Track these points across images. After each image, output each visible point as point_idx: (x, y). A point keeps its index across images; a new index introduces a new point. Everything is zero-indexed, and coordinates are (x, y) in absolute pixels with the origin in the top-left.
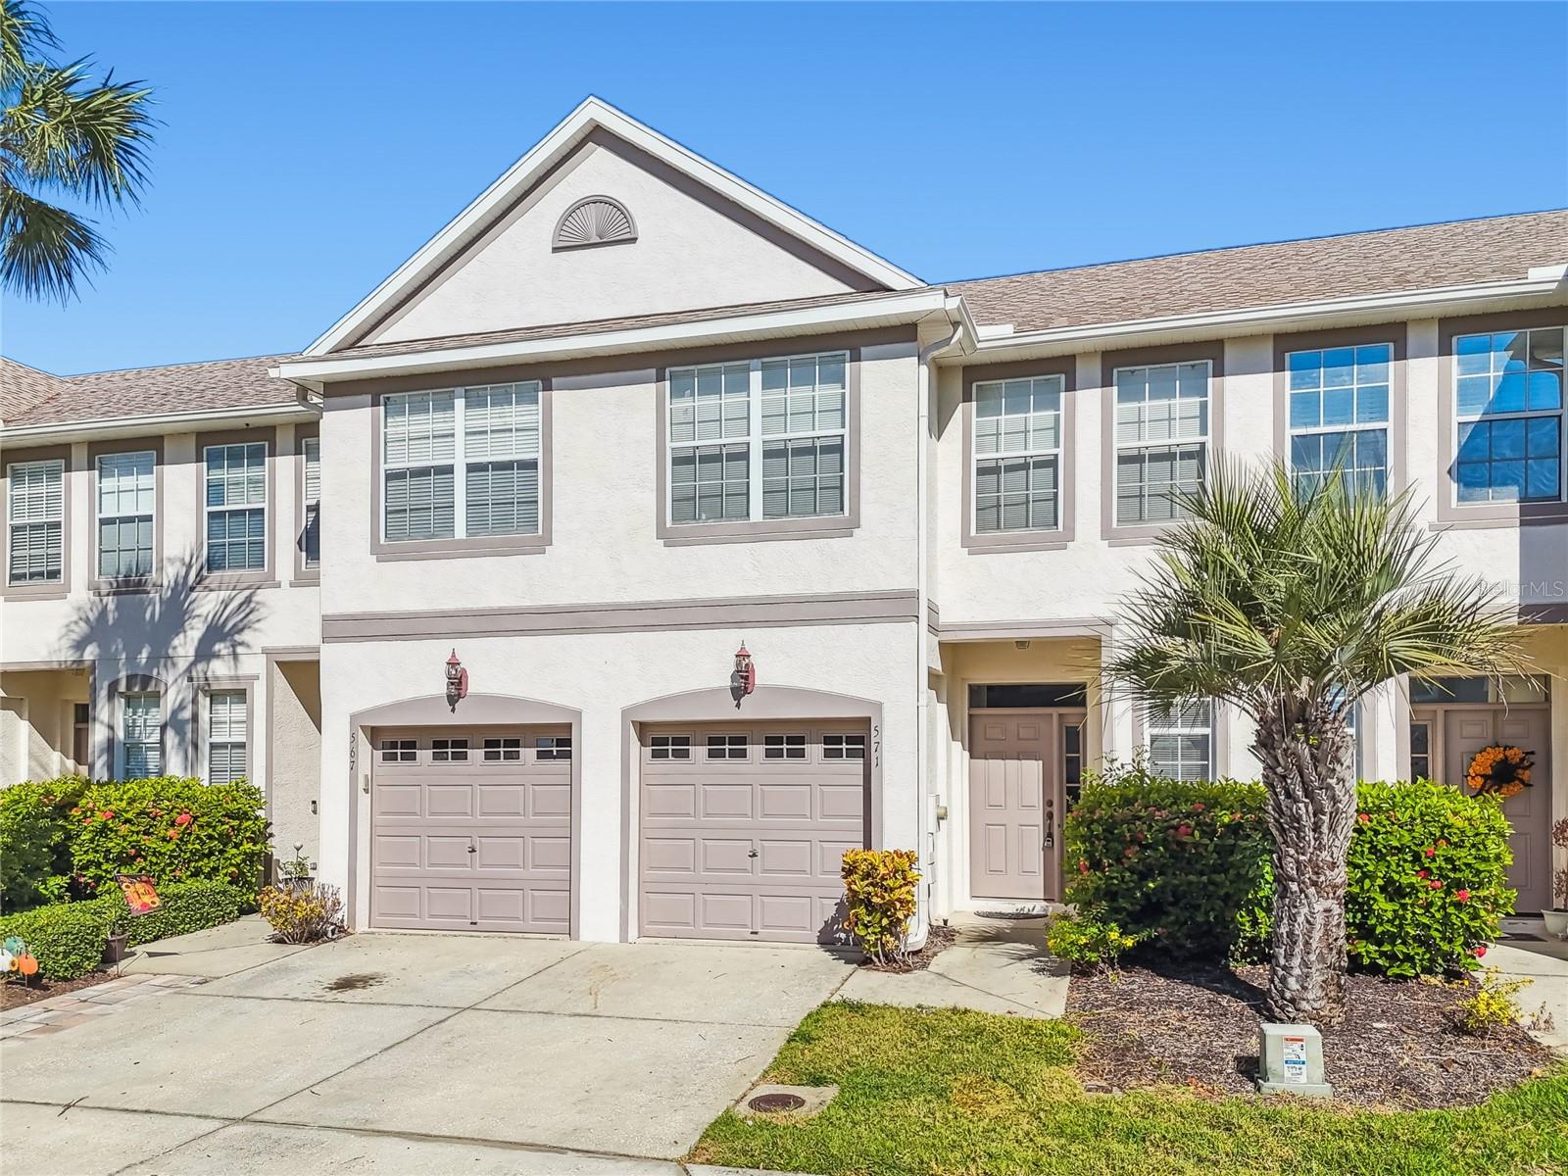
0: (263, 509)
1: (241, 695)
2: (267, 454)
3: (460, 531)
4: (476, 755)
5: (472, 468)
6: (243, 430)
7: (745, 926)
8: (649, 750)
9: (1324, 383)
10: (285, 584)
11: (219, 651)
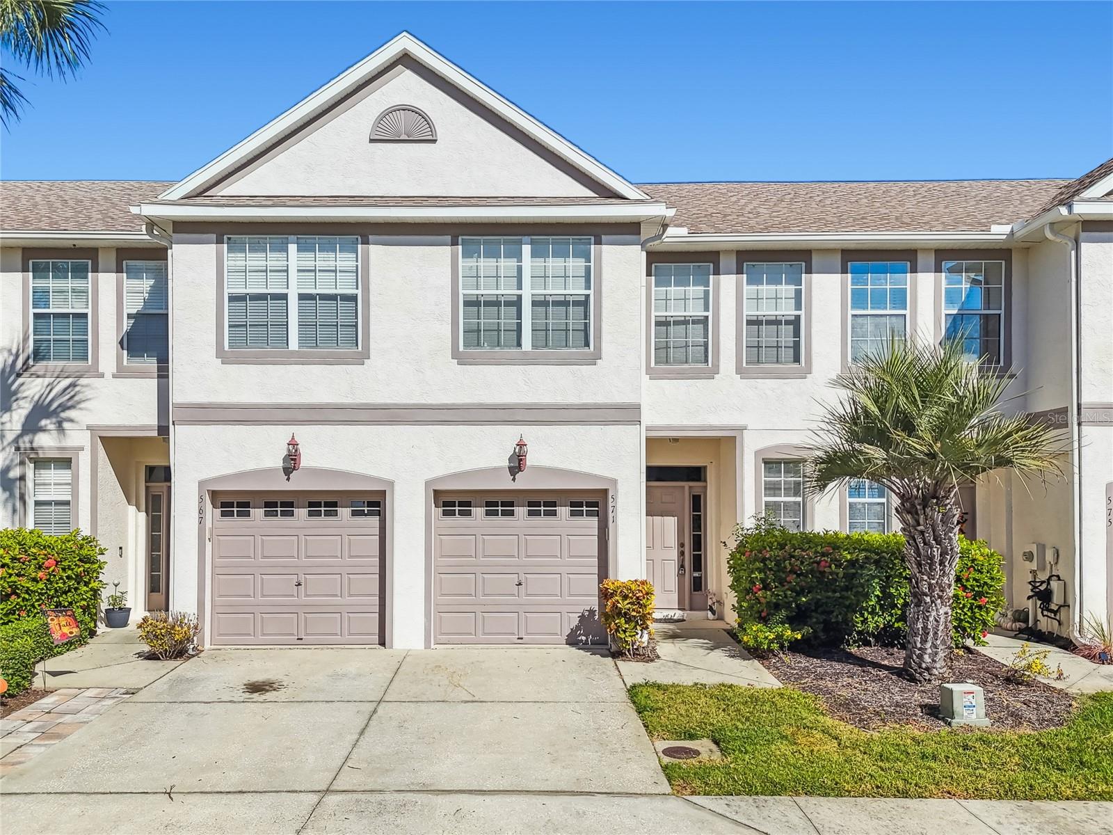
0: (87, 314)
1: (65, 463)
2: (90, 269)
3: (294, 344)
4: (301, 513)
5: (302, 297)
6: (71, 248)
7: (513, 634)
8: (440, 510)
9: (872, 283)
10: (108, 375)
11: (46, 426)
